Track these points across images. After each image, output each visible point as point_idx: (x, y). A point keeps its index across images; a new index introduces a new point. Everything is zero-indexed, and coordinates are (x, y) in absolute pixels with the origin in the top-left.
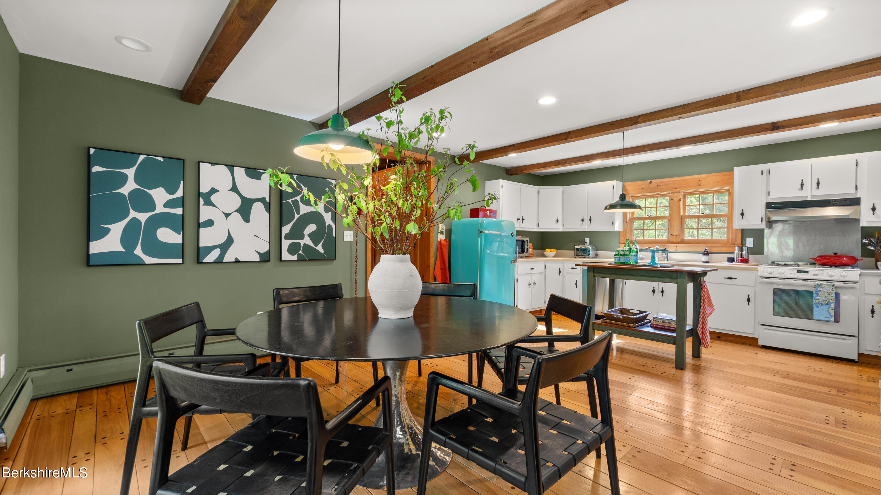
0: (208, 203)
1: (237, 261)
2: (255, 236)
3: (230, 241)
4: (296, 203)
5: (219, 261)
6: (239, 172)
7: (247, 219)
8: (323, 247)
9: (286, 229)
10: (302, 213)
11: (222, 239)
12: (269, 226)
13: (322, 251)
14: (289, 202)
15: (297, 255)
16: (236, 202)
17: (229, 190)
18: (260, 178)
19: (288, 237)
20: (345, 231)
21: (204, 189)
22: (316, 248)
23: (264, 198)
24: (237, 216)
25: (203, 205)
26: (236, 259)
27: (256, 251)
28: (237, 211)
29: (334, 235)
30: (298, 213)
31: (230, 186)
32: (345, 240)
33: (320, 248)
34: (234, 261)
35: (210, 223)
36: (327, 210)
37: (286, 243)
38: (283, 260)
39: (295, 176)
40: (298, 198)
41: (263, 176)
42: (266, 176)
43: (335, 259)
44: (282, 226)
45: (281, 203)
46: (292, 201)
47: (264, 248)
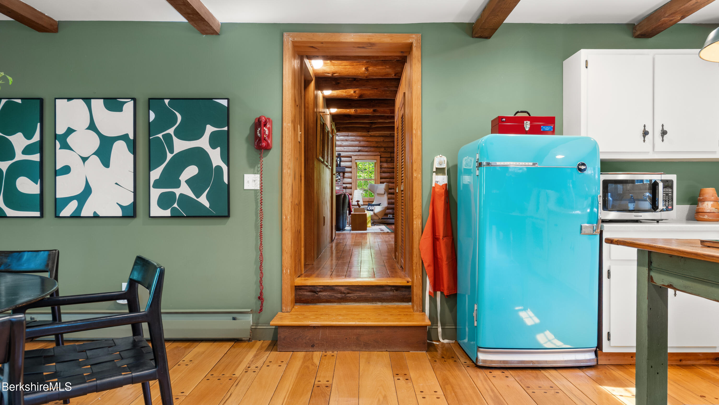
0: (66, 146)
1: (96, 216)
2: (116, 184)
3: (87, 191)
4: (168, 138)
5: (76, 216)
6: (98, 104)
7: (106, 163)
8: (208, 198)
9: (156, 174)
10: (176, 151)
11: (79, 190)
12: (132, 171)
13: (207, 204)
14: (158, 137)
15: (170, 209)
16: (94, 142)
17: (87, 129)
18: (121, 110)
19: (158, 184)
20: (245, 175)
21: (60, 130)
22: (198, 200)
23: (127, 135)
24: (95, 160)
25: (60, 149)
26: (95, 213)
27: (117, 203)
28: (94, 154)
29: (226, 180)
30: (171, 151)
31: (87, 123)
32: (245, 188)
33: (203, 200)
34: (92, 216)
35: (66, 170)
37: (155, 193)
38: (151, 216)
39: (167, 101)
40: (171, 131)
41: (125, 107)
42: (129, 106)
43: (228, 216)
44: (150, 170)
45: (149, 139)
46: (163, 136)
47: (128, 200)
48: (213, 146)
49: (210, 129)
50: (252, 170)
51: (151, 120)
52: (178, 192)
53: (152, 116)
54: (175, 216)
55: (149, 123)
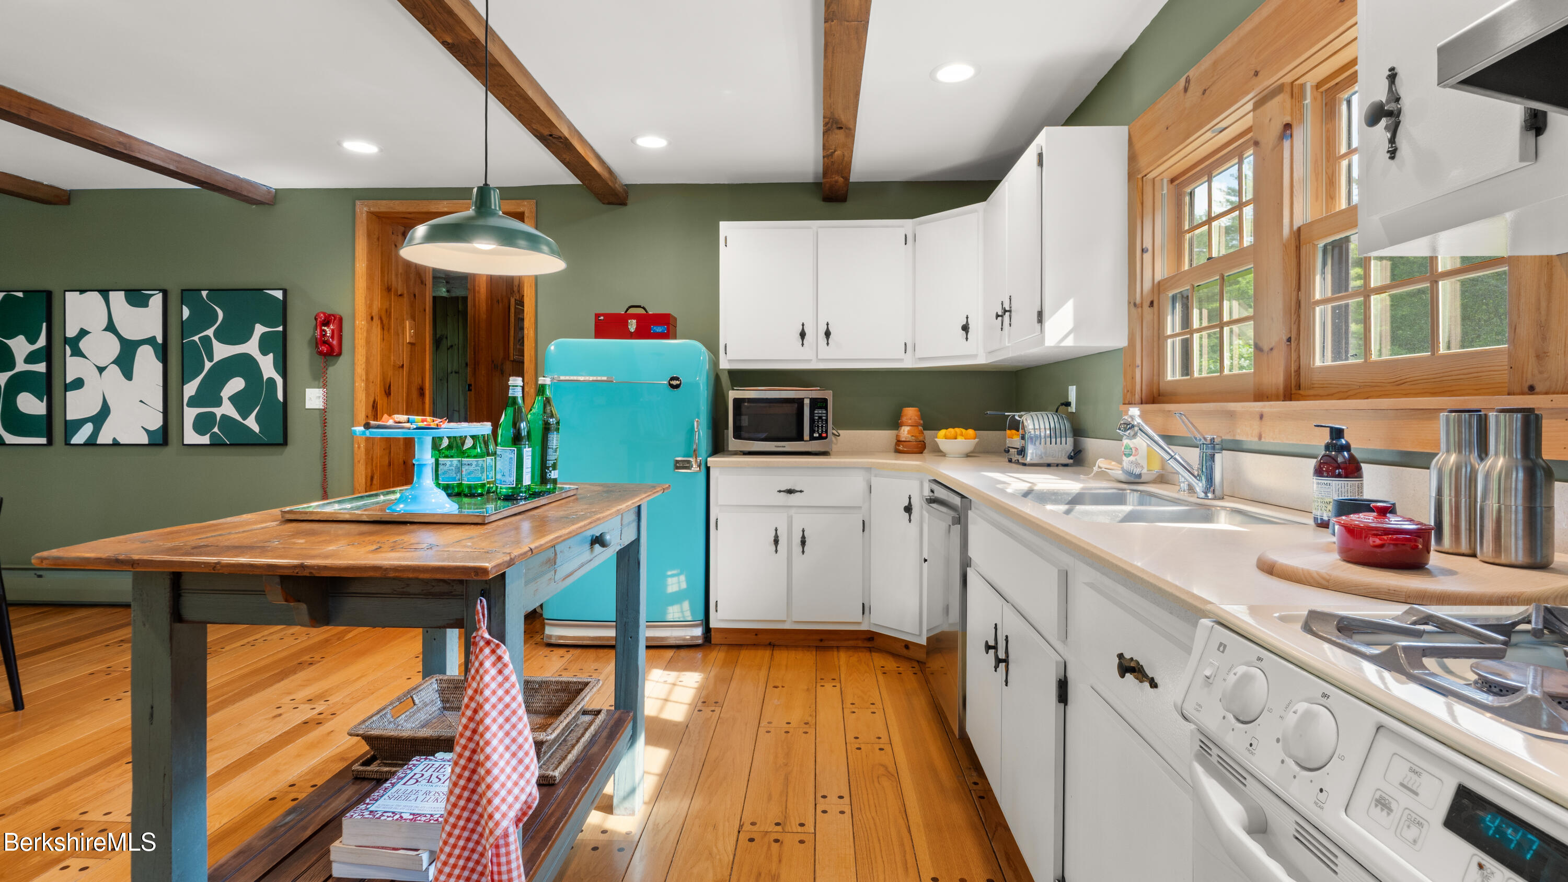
0: (78, 353)
1: (116, 444)
2: (141, 401)
3: (105, 411)
4: (206, 341)
5: (91, 443)
6: (117, 298)
7: (128, 374)
8: (258, 419)
9: (190, 389)
10: (217, 358)
11: (94, 409)
12: (162, 385)
13: (256, 428)
14: (194, 341)
15: (209, 434)
16: (113, 348)
17: (104, 330)
18: (146, 305)
19: (193, 402)
20: (306, 390)
21: (71, 332)
22: (245, 422)
23: (154, 337)
24: (115, 371)
25: (70, 356)
26: (114, 439)
27: (142, 427)
28: (113, 363)
29: (280, 397)
30: (211, 359)
31: (105, 323)
33: (251, 423)
34: (111, 443)
35: (79, 383)
36: (264, 348)
37: (190, 414)
38: (185, 443)
39: (204, 293)
40: (210, 332)
41: (152, 301)
42: (156, 300)
43: (285, 443)
44: (183, 384)
45: (183, 343)
46: (199, 338)
47: (156, 422)
48: (264, 351)
49: (259, 329)
50: (317, 383)
51: (184, 318)
52: (218, 412)
53: (186, 313)
55: (182, 322)
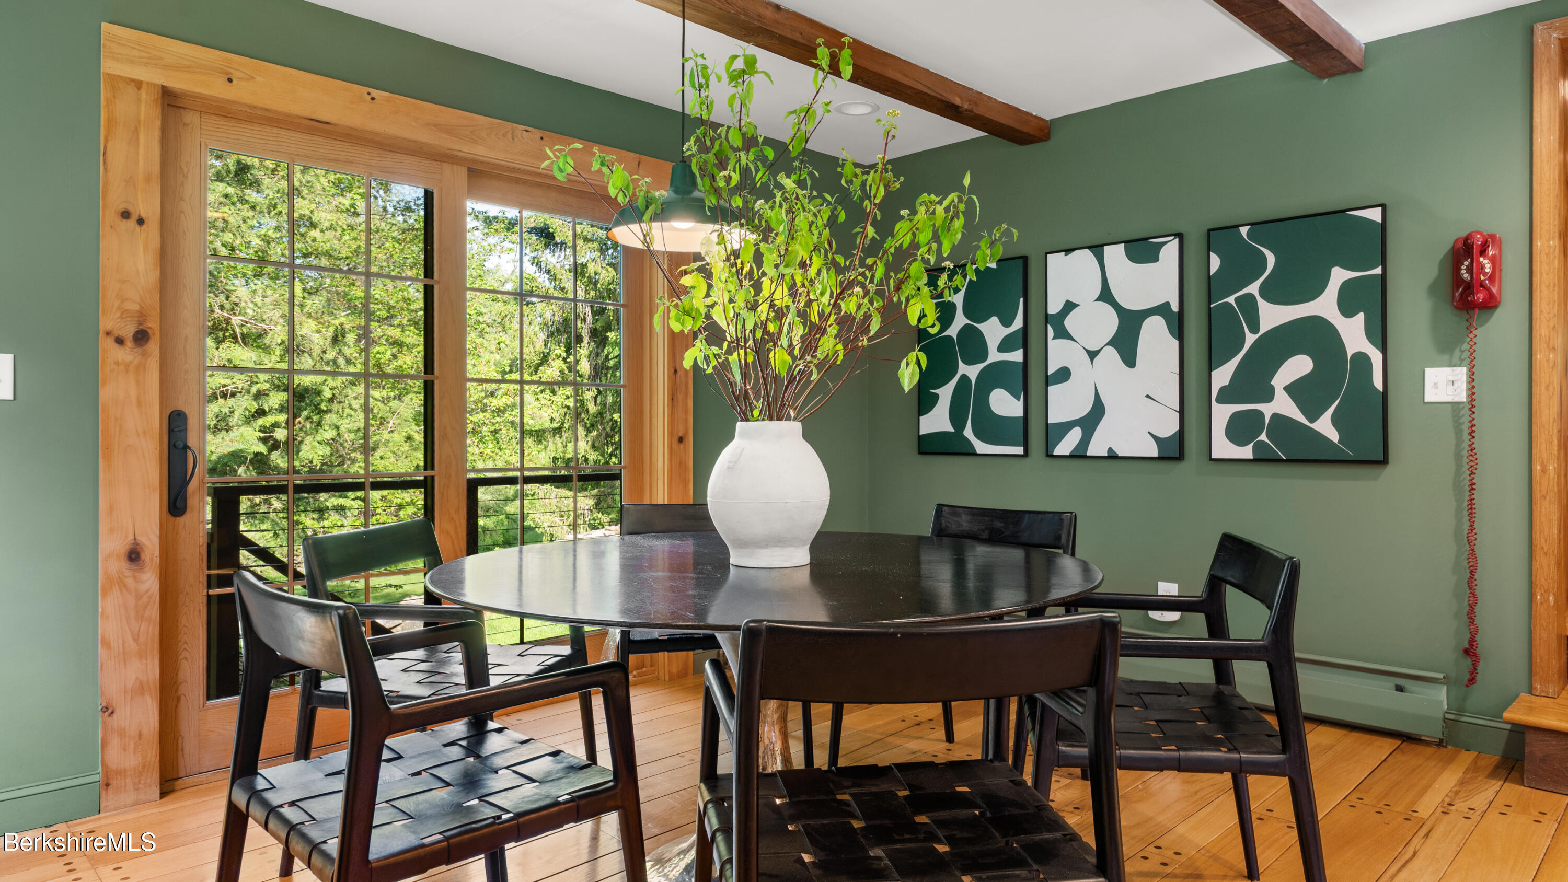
0: (1063, 334)
1: (1112, 456)
2: (1148, 396)
3: (1098, 410)
4: (1248, 304)
5: (1079, 455)
6: (1115, 254)
7: (1129, 359)
8: (1336, 421)
9: (1222, 376)
10: (1265, 327)
11: (1083, 408)
12: (1177, 371)
13: (1333, 435)
14: (1228, 304)
15: (1251, 445)
16: (1110, 322)
17: (1096, 300)
18: (1156, 259)
19: (1226, 396)
20: (1428, 370)
21: (1054, 307)
22: (1315, 426)
23: (1167, 305)
24: (1111, 355)
25: (1053, 339)
26: (1110, 450)
27: (1149, 433)
28: (1110, 343)
29: (1378, 383)
30: (1254, 329)
31: (1097, 290)
32: (1426, 400)
33: (1325, 426)
34: (1106, 455)
35: (1064, 374)
36: (1347, 307)
37: (1222, 414)
38: (1213, 456)
39: (1244, 231)
40: (1254, 288)
41: (1163, 253)
42: (1170, 251)
43: (1384, 461)
44: (1210, 369)
45: (1210, 309)
46: (1236, 300)
47: (1169, 427)
48: (1347, 310)
49: (1339, 276)
50: (1446, 357)
51: (1213, 270)
52: (1268, 410)
53: (1215, 262)
54: (1263, 459)
55: (1209, 277)
